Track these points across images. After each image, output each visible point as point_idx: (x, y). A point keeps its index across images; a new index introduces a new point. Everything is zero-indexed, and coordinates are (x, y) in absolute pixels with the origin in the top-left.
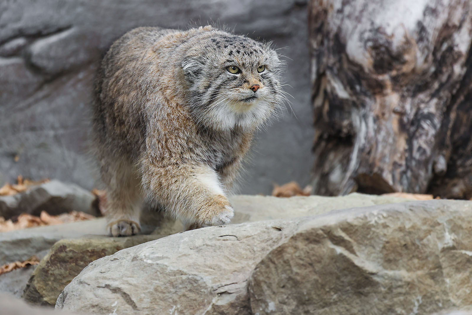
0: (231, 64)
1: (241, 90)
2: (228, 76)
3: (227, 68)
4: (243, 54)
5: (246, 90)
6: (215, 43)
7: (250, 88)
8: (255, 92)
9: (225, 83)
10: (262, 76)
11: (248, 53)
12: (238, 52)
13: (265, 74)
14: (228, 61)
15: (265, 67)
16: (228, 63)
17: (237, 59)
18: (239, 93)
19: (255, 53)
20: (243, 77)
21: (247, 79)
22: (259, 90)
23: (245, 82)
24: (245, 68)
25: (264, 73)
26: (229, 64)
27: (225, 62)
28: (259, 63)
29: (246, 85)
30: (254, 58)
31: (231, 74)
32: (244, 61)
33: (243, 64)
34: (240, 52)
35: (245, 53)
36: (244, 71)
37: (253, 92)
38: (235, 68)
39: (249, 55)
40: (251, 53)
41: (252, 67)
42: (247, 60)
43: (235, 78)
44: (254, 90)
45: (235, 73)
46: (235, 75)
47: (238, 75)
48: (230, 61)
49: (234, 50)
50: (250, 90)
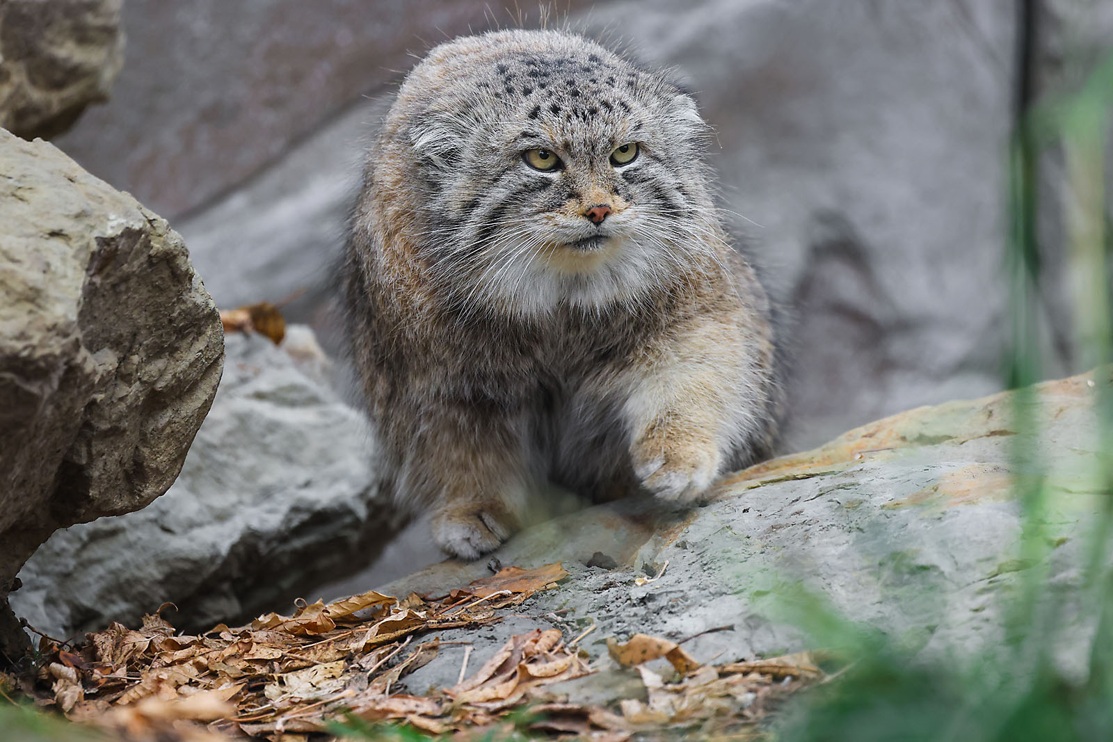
0: (532, 145)
1: (560, 219)
2: (525, 179)
3: (524, 155)
4: (569, 117)
5: (572, 218)
6: (503, 78)
7: (584, 215)
8: (598, 224)
9: (516, 199)
10: (625, 175)
11: (583, 114)
12: (555, 110)
13: (636, 170)
14: (525, 135)
15: (639, 147)
16: (525, 140)
17: (550, 132)
18: (556, 228)
19: (603, 112)
20: (568, 181)
21: (579, 189)
22: (610, 219)
23: (570, 196)
24: (573, 157)
25: (633, 165)
26: (527, 143)
27: (516, 139)
28: (612, 142)
29: (571, 205)
30: (599, 127)
31: (534, 171)
32: (569, 137)
33: (567, 146)
34: (559, 109)
35: (576, 114)
36: (569, 163)
37: (592, 224)
38: (545, 154)
39: (584, 119)
40: (593, 112)
41: (592, 154)
42: (579, 131)
43: (546, 184)
44: (594, 219)
45: (547, 167)
46: (545, 175)
47: (555, 176)
48: (529, 136)
49: (545, 105)
50: (582, 219)
